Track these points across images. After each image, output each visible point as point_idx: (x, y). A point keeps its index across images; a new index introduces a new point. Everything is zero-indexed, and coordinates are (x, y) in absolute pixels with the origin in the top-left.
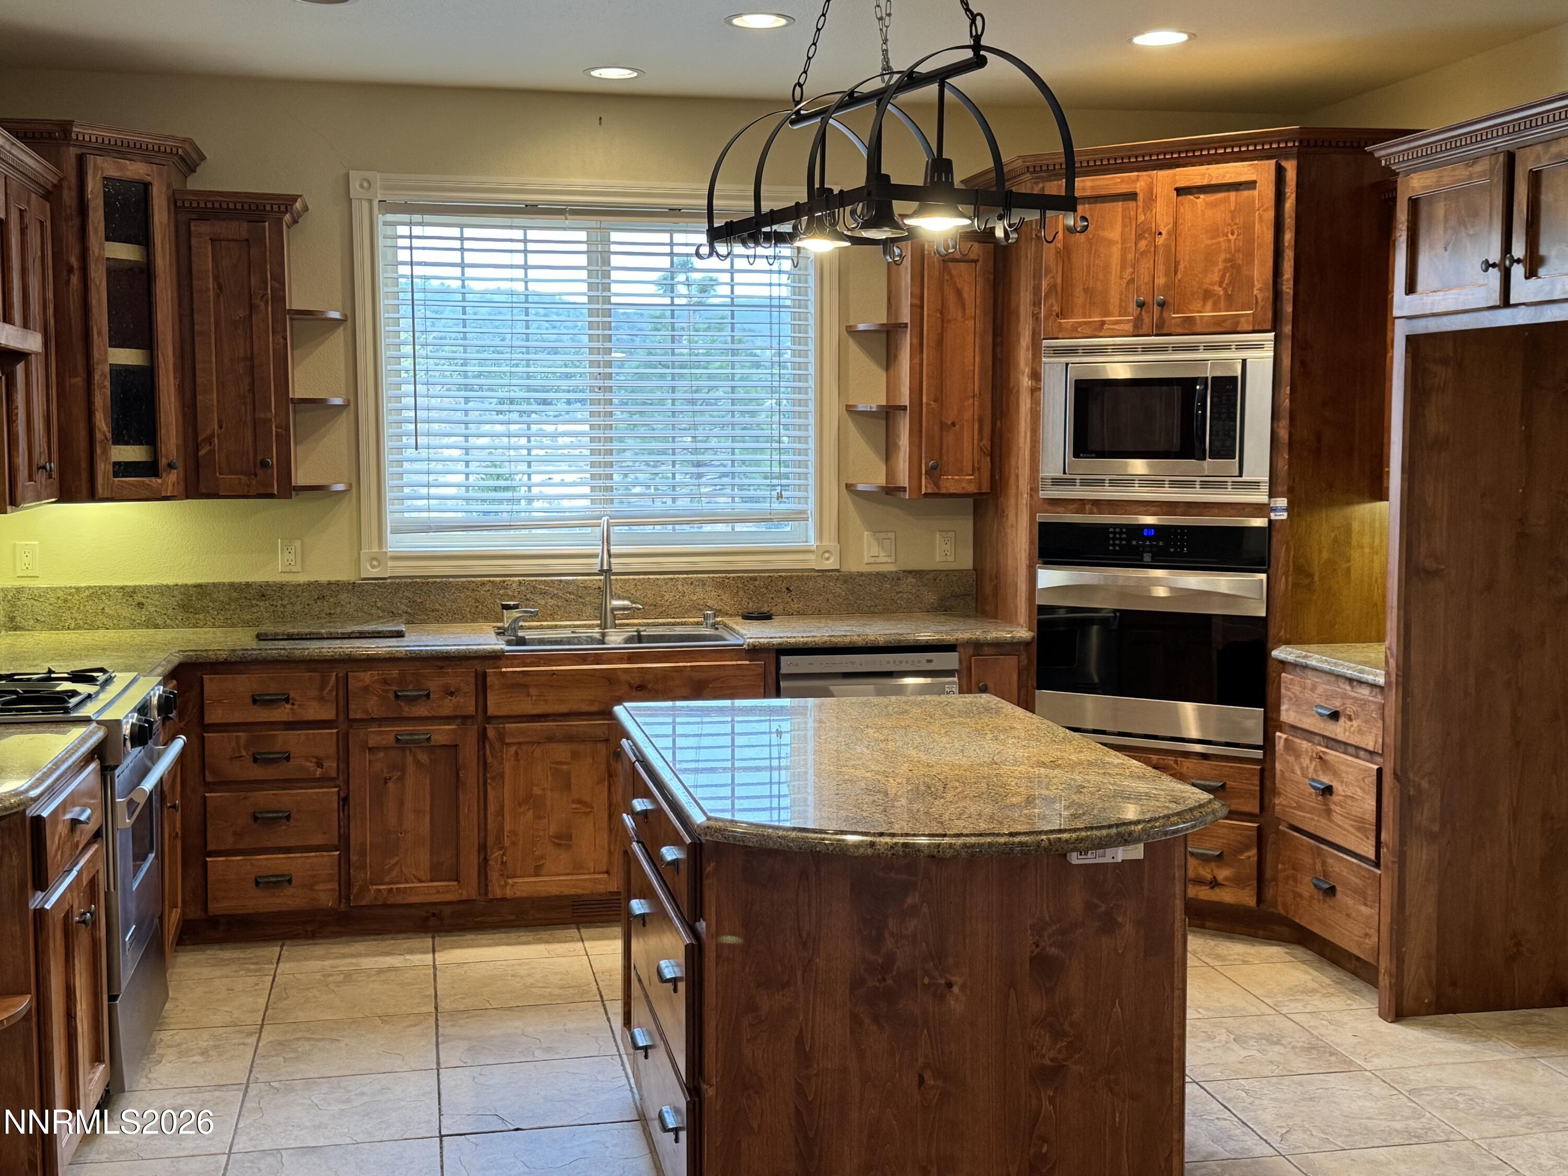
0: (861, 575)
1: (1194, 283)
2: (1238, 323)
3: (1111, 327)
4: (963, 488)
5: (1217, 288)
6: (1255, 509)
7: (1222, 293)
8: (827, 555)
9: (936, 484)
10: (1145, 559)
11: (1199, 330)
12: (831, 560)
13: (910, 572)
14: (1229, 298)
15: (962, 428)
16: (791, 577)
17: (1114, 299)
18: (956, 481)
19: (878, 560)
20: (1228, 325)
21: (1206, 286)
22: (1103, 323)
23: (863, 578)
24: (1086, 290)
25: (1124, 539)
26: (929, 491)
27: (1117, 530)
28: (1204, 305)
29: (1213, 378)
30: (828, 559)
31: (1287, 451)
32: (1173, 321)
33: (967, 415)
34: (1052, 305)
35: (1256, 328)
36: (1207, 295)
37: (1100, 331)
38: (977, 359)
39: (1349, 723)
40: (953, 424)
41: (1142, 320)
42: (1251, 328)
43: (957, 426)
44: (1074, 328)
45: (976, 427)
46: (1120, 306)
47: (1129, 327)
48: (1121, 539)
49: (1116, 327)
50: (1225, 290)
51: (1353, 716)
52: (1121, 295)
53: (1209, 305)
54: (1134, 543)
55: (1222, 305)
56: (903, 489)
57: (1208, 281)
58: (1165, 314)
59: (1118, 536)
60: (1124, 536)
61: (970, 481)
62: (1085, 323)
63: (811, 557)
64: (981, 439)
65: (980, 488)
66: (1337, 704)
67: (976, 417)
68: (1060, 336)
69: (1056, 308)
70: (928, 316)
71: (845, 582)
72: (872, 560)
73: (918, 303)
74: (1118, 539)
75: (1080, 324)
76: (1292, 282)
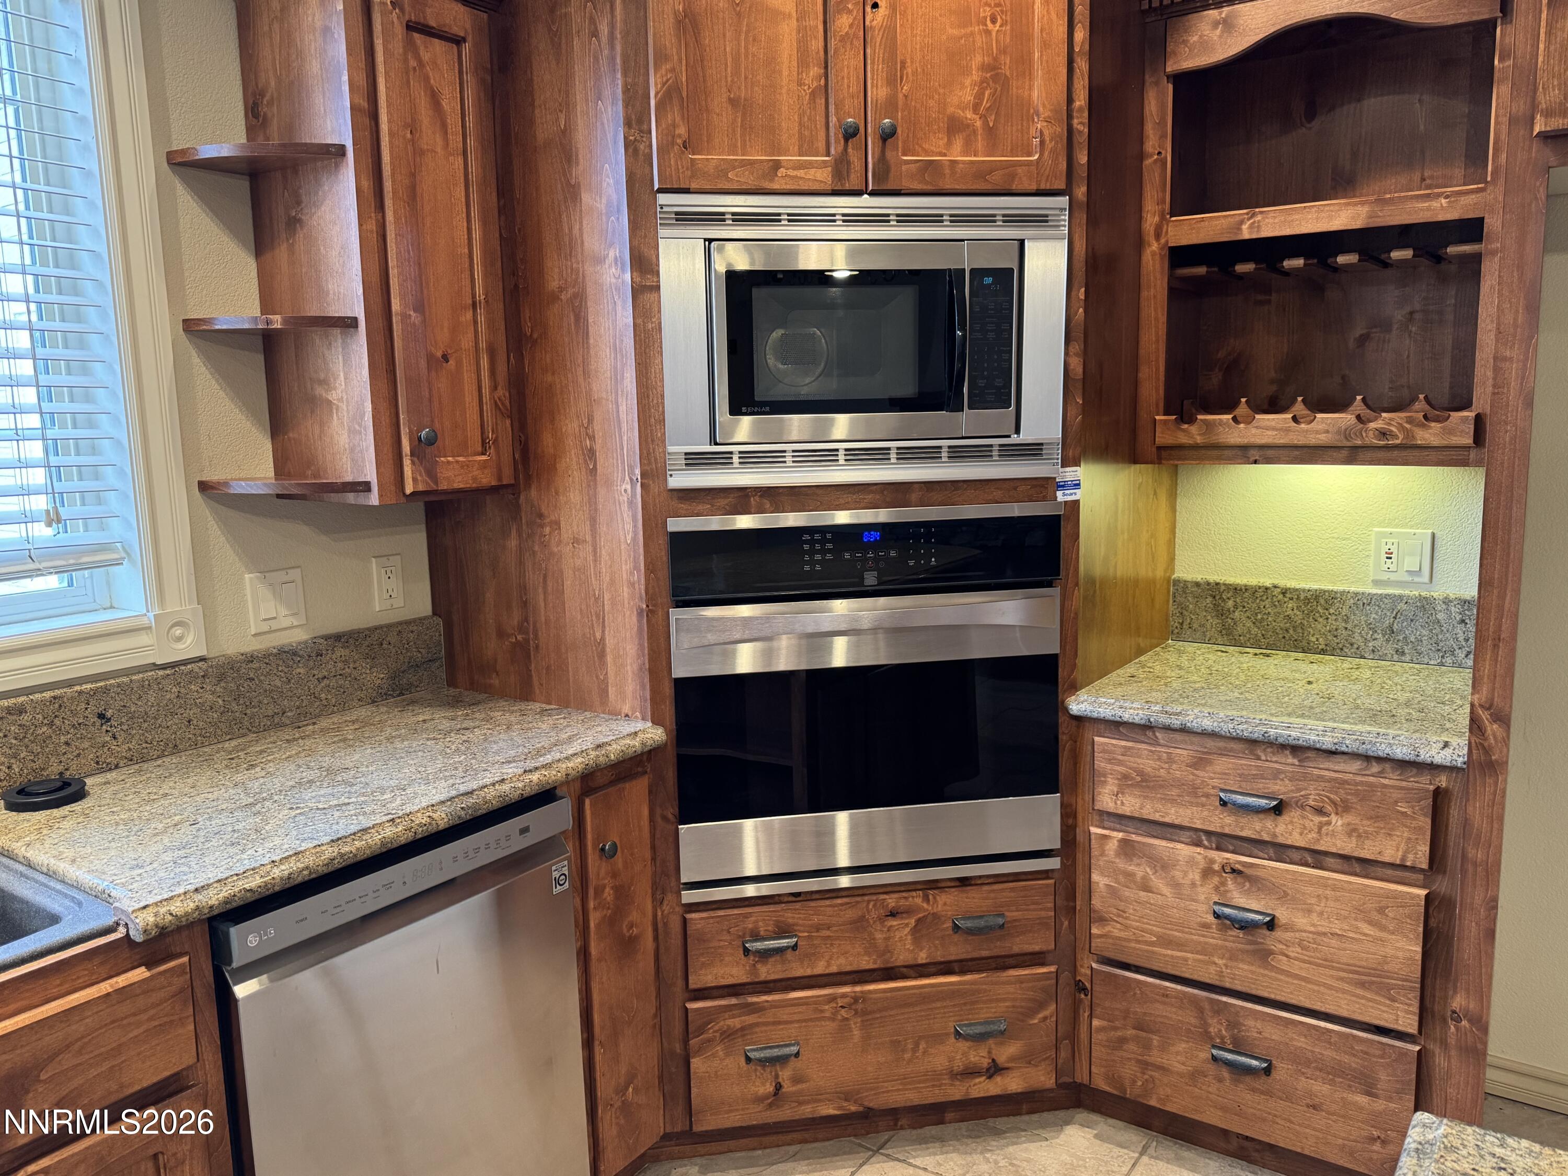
0: (250, 658)
1: (931, 103)
2: (1013, 176)
3: (792, 173)
4: (475, 479)
5: (969, 115)
6: (1034, 486)
7: (979, 124)
8: (178, 631)
9: (431, 474)
10: (867, 582)
11: (948, 185)
12: (189, 640)
13: (338, 637)
14: (991, 132)
15: (459, 363)
16: (106, 690)
17: (788, 125)
18: (463, 466)
19: (275, 625)
20: (996, 180)
21: (950, 110)
22: (777, 165)
23: (255, 665)
24: (734, 102)
25: (829, 551)
26: (421, 488)
27: (817, 536)
28: (949, 143)
29: (973, 271)
30: (179, 639)
31: (1080, 392)
32: (904, 168)
33: (467, 341)
34: (674, 126)
35: (1043, 187)
36: (954, 127)
37: (772, 180)
38: (477, 235)
39: (1318, 819)
40: (445, 358)
41: (849, 163)
42: (1034, 187)
43: (452, 362)
44: (723, 171)
45: (485, 362)
46: (801, 137)
47: (823, 177)
48: (823, 552)
49: (801, 173)
50: (983, 117)
51: (1329, 808)
52: (801, 117)
53: (958, 144)
54: (847, 556)
55: (980, 144)
56: (366, 487)
57: (955, 100)
58: (889, 154)
59: (818, 547)
60: (829, 546)
61: (483, 466)
62: (743, 163)
63: (144, 639)
64: (494, 388)
65: (500, 478)
66: (1282, 788)
67: (483, 345)
68: (694, 186)
69: (682, 130)
70: (391, 134)
71: (221, 678)
72: (265, 627)
73: (365, 105)
74: (818, 552)
75: (733, 165)
76: (1086, 114)
